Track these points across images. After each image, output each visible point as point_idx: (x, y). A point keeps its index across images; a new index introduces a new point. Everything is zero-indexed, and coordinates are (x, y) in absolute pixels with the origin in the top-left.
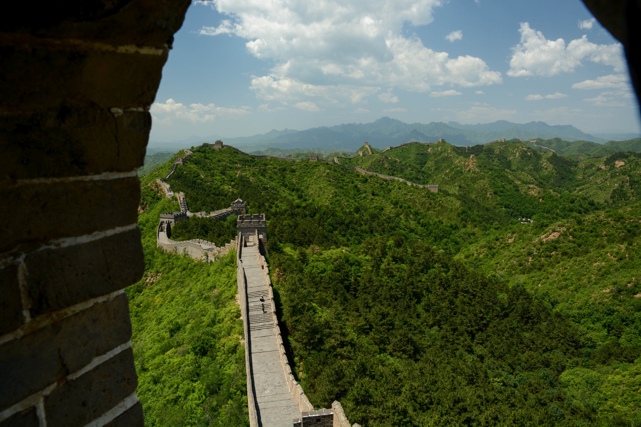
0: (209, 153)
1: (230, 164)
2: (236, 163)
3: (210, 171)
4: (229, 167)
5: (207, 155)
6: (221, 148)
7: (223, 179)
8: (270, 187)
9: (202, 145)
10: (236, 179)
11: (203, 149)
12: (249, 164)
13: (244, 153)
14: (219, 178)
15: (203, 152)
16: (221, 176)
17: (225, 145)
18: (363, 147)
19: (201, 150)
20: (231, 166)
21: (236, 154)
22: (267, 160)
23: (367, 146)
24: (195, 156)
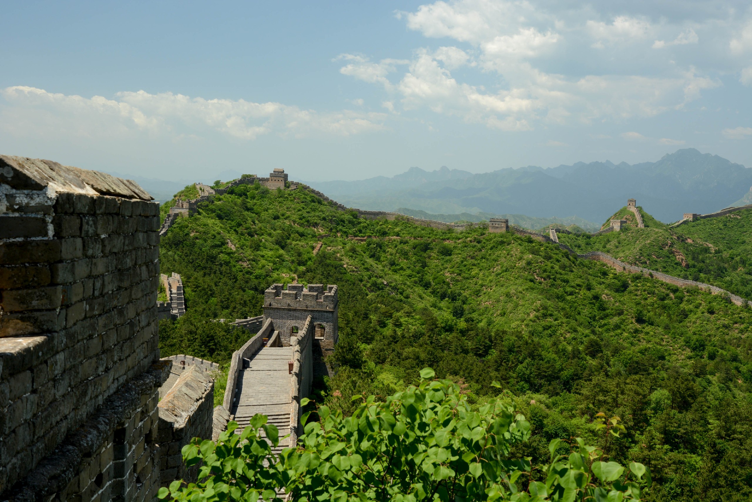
0: (253, 198)
1: (301, 225)
2: (316, 225)
3: (252, 236)
4: (297, 232)
5: (250, 203)
6: (282, 187)
7: (280, 256)
8: (387, 285)
9: (240, 177)
10: (310, 259)
11: (242, 187)
12: (344, 229)
13: (336, 204)
14: (270, 253)
15: (240, 195)
16: (278, 250)
17: (292, 183)
18: (623, 211)
19: (237, 190)
20: (301, 230)
21: (316, 204)
22: (386, 222)
23: (633, 209)
24: (220, 200)
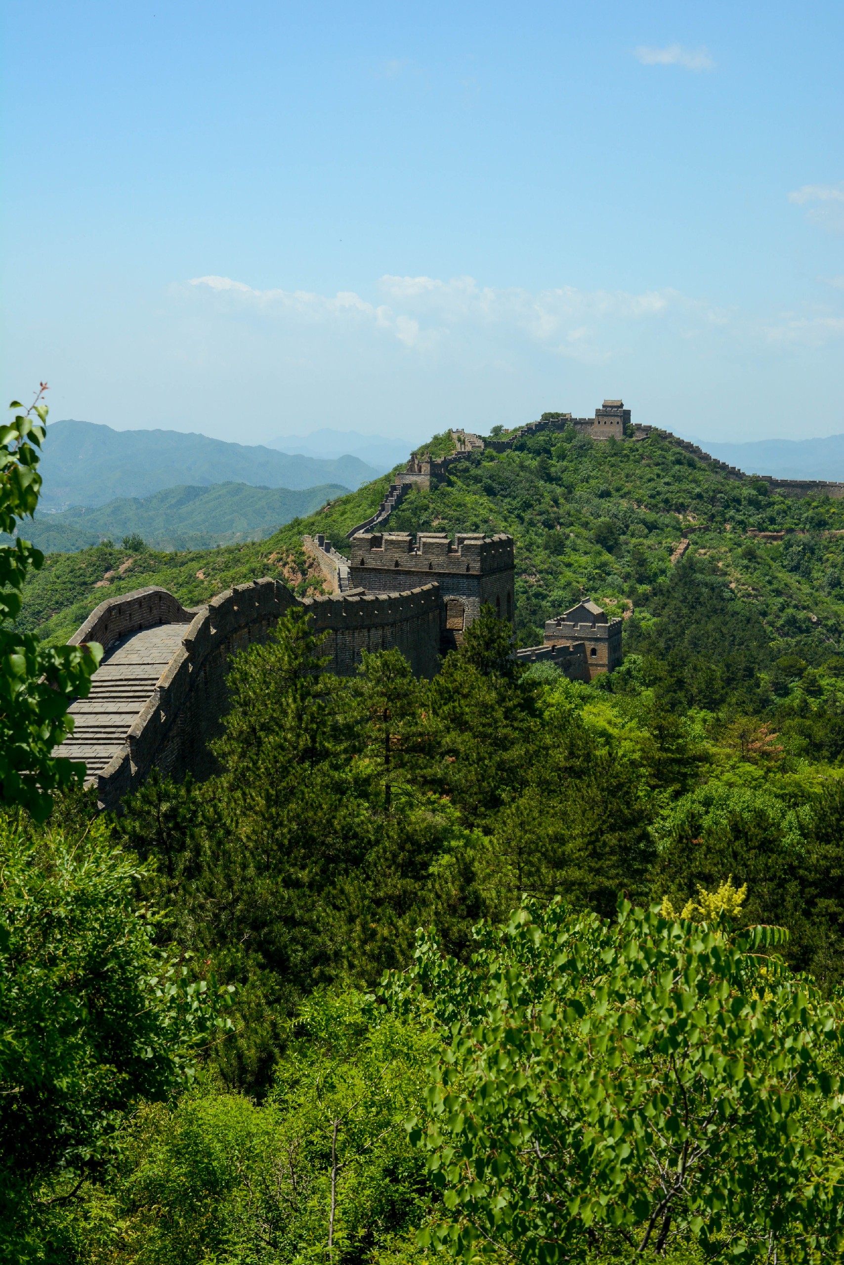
0: (562, 457)
1: (653, 508)
2: (681, 508)
3: (551, 527)
4: (644, 522)
5: (556, 466)
6: (619, 437)
7: (604, 564)
8: (818, 623)
10: (663, 572)
11: (541, 438)
12: (739, 517)
13: (724, 467)
14: (584, 559)
15: (538, 453)
16: (599, 553)
17: (639, 427)
19: (530, 443)
20: (651, 516)
21: (684, 469)
22: (826, 501)
24: (492, 459)
